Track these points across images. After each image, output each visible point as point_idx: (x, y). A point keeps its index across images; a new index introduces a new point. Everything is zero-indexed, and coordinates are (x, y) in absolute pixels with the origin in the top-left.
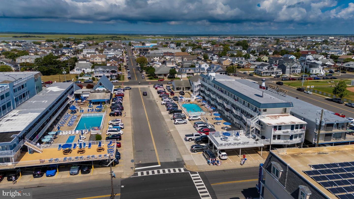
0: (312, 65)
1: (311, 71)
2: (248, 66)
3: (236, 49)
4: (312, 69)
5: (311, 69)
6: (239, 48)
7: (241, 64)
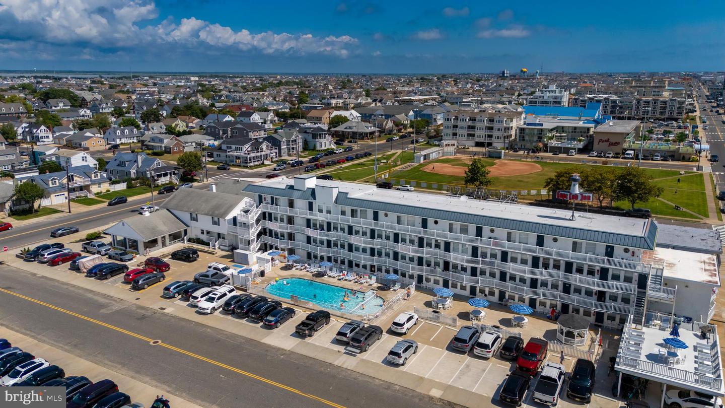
0: (317, 134)
1: (318, 145)
2: (179, 148)
3: (53, 108)
4: (321, 140)
5: (317, 140)
6: (61, 104)
7: (160, 144)
